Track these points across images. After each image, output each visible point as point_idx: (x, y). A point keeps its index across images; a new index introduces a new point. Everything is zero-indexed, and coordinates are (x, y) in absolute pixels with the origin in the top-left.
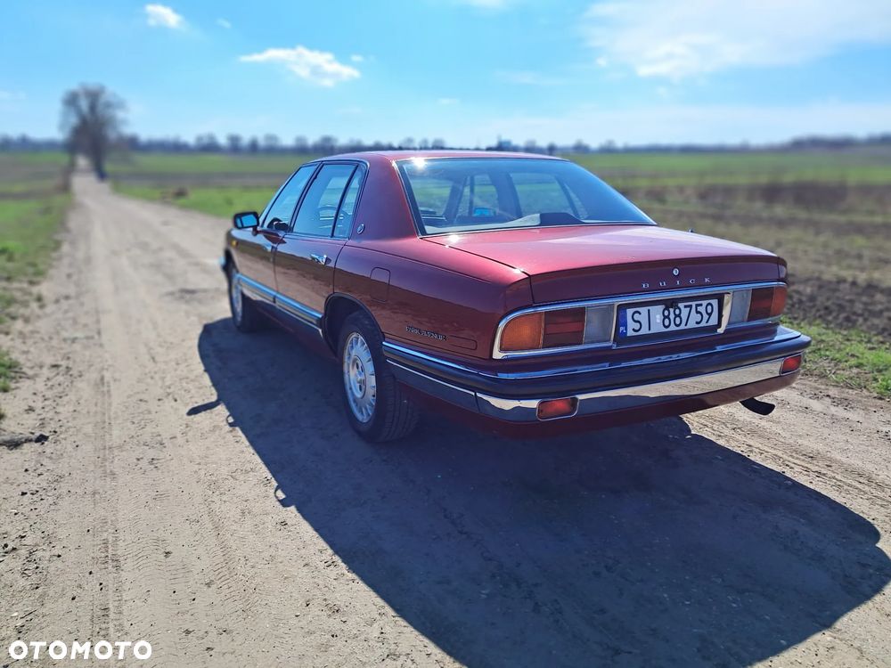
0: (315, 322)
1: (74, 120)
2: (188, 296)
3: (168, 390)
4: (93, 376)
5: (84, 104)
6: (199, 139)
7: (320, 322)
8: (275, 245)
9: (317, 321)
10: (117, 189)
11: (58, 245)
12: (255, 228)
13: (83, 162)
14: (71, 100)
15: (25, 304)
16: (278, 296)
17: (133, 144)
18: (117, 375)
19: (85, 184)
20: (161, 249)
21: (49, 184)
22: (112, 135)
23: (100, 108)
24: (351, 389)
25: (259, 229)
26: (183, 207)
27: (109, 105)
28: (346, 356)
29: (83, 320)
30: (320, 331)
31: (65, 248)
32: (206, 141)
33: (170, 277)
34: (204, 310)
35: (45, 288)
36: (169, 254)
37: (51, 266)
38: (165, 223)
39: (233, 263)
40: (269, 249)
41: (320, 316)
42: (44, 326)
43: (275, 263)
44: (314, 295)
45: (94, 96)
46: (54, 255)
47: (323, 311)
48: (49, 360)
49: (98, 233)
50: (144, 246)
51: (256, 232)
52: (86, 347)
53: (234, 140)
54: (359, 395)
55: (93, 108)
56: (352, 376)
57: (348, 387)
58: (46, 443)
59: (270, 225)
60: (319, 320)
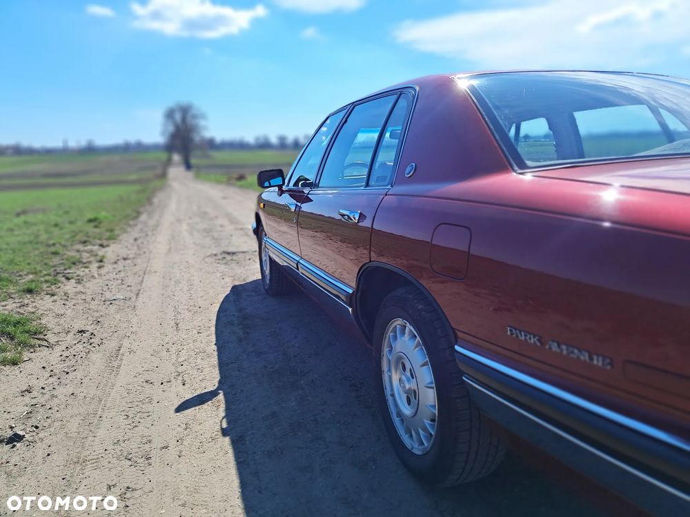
0: (343, 298)
1: (171, 128)
2: (228, 257)
3: (180, 369)
4: (111, 345)
5: (178, 117)
6: (257, 139)
7: (350, 299)
8: (299, 204)
9: (347, 297)
10: (197, 177)
11: (139, 214)
12: (280, 187)
13: (176, 158)
14: (170, 114)
15: (86, 265)
16: (300, 261)
17: (211, 144)
18: (135, 346)
19: (177, 172)
20: (216, 217)
21: (149, 174)
22: (197, 138)
23: (189, 120)
24: (393, 395)
25: (284, 188)
26: (241, 187)
27: (195, 117)
28: (386, 350)
29: (129, 281)
30: (350, 310)
31: (143, 217)
32: (262, 141)
33: (217, 240)
34: (239, 271)
35: (111, 252)
36: (220, 221)
37: (125, 232)
38: (225, 198)
39: (262, 226)
40: (293, 208)
41: (350, 291)
42: (91, 286)
43: (298, 223)
44: (341, 260)
45: (185, 110)
46: (131, 223)
47: (354, 284)
48: (78, 325)
49: (173, 206)
50: (203, 215)
51: (281, 192)
52: (119, 310)
53: (282, 140)
54: (407, 411)
55: (184, 119)
56: (395, 381)
57: (388, 392)
58: (18, 445)
59: (296, 184)
60: (350, 296)
